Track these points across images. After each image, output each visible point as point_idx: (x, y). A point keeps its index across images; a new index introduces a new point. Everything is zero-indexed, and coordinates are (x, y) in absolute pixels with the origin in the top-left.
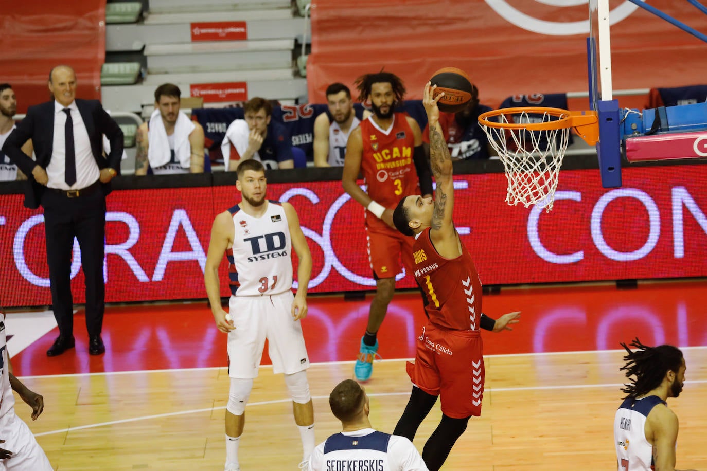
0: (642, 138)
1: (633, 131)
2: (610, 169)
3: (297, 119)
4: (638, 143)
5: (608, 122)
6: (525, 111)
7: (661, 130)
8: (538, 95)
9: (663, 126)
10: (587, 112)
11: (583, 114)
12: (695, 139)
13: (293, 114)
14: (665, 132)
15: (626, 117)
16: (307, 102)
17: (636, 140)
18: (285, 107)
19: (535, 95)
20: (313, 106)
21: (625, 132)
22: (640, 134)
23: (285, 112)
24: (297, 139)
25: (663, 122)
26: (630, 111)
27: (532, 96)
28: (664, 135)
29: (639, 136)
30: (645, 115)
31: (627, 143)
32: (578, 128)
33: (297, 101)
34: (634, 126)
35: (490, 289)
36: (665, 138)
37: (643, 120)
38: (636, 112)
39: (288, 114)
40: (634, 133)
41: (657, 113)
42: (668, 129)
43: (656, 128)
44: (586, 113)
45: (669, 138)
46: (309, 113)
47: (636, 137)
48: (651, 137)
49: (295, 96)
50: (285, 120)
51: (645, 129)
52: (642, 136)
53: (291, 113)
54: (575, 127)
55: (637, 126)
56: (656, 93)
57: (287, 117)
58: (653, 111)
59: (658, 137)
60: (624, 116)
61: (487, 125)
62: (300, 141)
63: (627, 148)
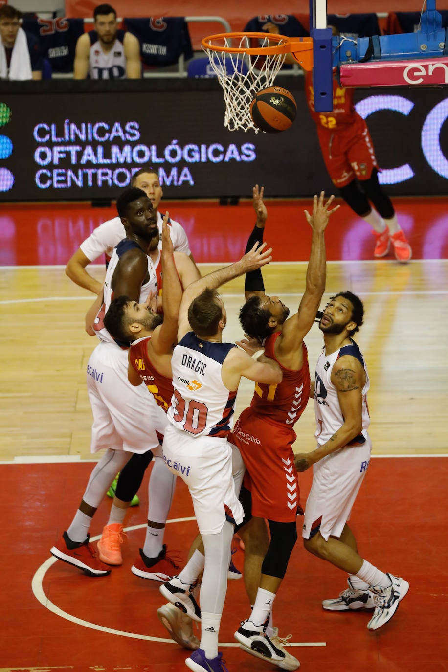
0: (356, 65)
1: (347, 58)
2: (323, 94)
3: (53, 32)
4: (352, 70)
5: (322, 49)
6: (247, 35)
7: (374, 58)
8: (283, 16)
9: (376, 54)
10: (305, 38)
11: (301, 40)
12: (405, 67)
13: (48, 28)
14: (378, 60)
15: (341, 44)
16: (64, 16)
17: (349, 67)
18: (42, 21)
19: (279, 16)
20: (68, 20)
21: (340, 59)
22: (354, 62)
23: (42, 26)
24: (54, 52)
25: (376, 50)
26: (345, 38)
27: (277, 17)
28: (377, 63)
29: (353, 63)
30: (359, 43)
31: (341, 69)
32: (295, 54)
33: (55, 14)
34: (349, 54)
35: (229, 200)
36: (377, 65)
37: (358, 48)
38: (351, 40)
39: (45, 28)
40: (348, 60)
41: (371, 41)
42: (381, 57)
43: (369, 56)
44: (303, 40)
45: (381, 66)
46: (65, 27)
47: (350, 63)
48: (364, 64)
49: (53, 9)
50: (42, 33)
51: (359, 56)
52: (355, 63)
53: (47, 26)
54: (293, 53)
55: (351, 54)
56: (394, 17)
57: (44, 31)
58: (367, 39)
59: (372, 64)
60: (340, 43)
61: (209, 48)
62: (56, 53)
63: (341, 74)
